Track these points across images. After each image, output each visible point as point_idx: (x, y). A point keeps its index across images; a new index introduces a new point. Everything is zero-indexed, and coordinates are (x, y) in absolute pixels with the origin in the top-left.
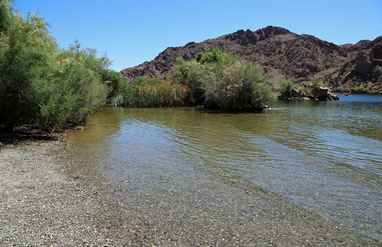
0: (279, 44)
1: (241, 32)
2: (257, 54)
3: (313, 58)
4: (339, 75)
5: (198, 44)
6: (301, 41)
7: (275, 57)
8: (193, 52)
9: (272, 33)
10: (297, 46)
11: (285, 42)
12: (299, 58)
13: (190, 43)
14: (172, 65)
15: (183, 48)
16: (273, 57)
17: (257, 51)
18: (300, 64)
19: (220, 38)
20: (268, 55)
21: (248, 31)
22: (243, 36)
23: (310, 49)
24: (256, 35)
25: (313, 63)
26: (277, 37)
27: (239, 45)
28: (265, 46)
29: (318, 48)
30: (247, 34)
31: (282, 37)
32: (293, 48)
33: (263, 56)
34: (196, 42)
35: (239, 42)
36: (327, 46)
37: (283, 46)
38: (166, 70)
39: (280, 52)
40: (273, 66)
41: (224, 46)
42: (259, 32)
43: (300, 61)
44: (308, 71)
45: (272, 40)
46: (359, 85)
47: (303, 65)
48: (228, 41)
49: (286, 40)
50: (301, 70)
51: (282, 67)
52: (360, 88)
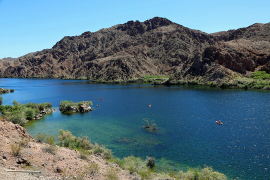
0: (160, 35)
1: (131, 23)
2: (141, 46)
3: (185, 48)
4: (182, 70)
5: (93, 33)
6: (177, 33)
7: (156, 48)
8: (88, 41)
9: (158, 23)
10: (174, 38)
11: (165, 34)
12: (173, 49)
13: (86, 33)
14: (68, 54)
15: (79, 37)
16: (154, 48)
17: (142, 42)
18: (173, 54)
19: (114, 27)
20: (150, 46)
21: (138, 22)
22: (133, 27)
23: (183, 40)
24: (144, 25)
25: (184, 53)
26: (159, 29)
27: (129, 36)
28: (149, 37)
29: (191, 39)
30: (136, 25)
31: (164, 29)
32: (170, 39)
33: (146, 47)
34: (92, 32)
35: (128, 33)
36: (199, 37)
37: (164, 37)
38: (63, 59)
39: (160, 43)
40: (153, 56)
41: (116, 36)
42: (147, 23)
43: (174, 51)
44: (180, 60)
45: (155, 31)
46: (193, 78)
47: (176, 55)
48: (120, 31)
49: (166, 31)
50: (174, 60)
51: (160, 57)
52: (194, 80)
